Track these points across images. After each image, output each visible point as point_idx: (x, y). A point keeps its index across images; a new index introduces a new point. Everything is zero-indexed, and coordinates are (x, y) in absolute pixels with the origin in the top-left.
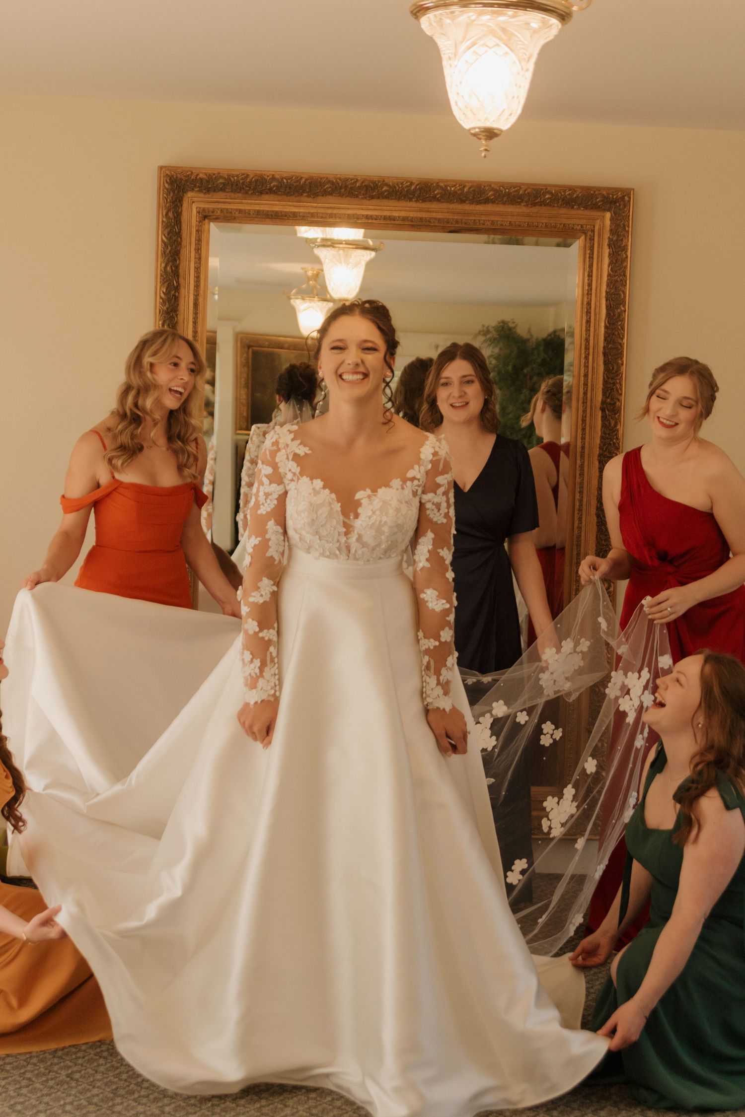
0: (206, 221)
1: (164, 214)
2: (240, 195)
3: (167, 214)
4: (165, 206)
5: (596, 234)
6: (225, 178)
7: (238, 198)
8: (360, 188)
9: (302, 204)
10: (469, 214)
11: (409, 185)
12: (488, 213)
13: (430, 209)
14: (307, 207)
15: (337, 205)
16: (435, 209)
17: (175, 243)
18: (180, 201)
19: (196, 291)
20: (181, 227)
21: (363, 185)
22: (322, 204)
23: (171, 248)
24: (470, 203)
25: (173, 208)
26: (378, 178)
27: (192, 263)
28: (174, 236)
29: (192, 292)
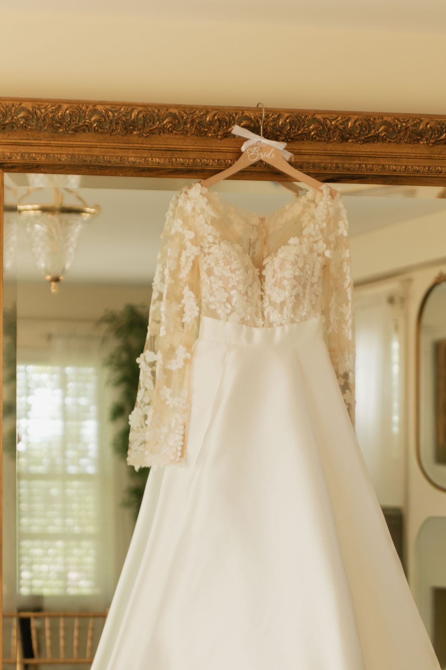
8: (211, 123)
9: (132, 145)
10: (352, 156)
11: (276, 118)
12: (377, 155)
13: (302, 151)
14: (137, 149)
15: (178, 147)
16: (308, 151)
21: (216, 118)
22: (158, 146)
24: (353, 142)
26: (235, 109)
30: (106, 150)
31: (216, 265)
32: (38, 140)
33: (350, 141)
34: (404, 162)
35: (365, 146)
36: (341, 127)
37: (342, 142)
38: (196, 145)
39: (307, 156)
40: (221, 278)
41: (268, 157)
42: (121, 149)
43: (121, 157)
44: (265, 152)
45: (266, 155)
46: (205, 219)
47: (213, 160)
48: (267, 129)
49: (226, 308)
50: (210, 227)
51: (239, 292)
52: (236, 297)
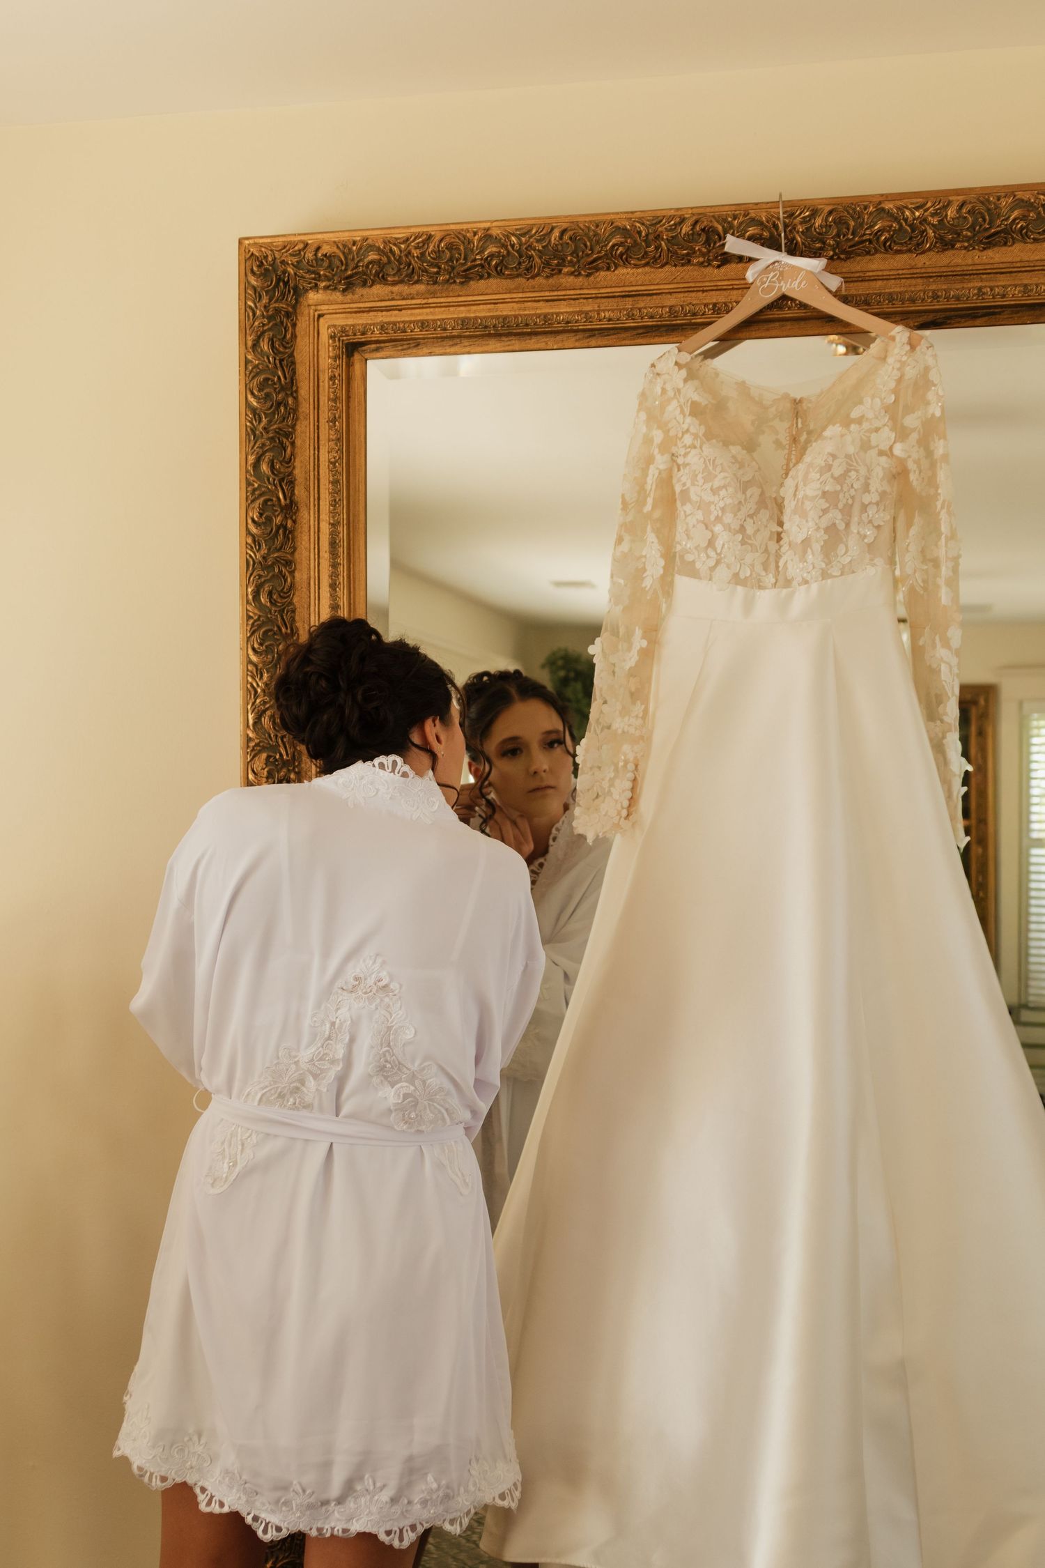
0: (357, 355)
1: (250, 343)
2: (421, 288)
3: (255, 345)
4: (252, 326)
6: (379, 251)
7: (419, 295)
8: (692, 237)
9: (563, 293)
10: (966, 275)
11: (808, 216)
12: (1014, 268)
13: (868, 274)
14: (574, 299)
15: (643, 288)
16: (880, 273)
17: (282, 409)
18: (288, 315)
19: (333, 513)
20: (294, 373)
21: (698, 228)
22: (609, 290)
23: (270, 422)
24: (966, 248)
25: (269, 330)
26: (733, 208)
27: (322, 451)
28: (277, 394)
29: (325, 516)
30: (522, 305)
31: (693, 484)
32: (406, 299)
33: (959, 245)
35: (990, 253)
36: (934, 221)
37: (944, 250)
38: (675, 281)
39: (880, 282)
40: (702, 505)
41: (793, 288)
42: (547, 301)
43: (545, 316)
44: (790, 280)
45: (790, 285)
46: (681, 406)
47: (706, 305)
48: (794, 238)
49: (708, 557)
50: (689, 420)
51: (727, 528)
52: (723, 537)
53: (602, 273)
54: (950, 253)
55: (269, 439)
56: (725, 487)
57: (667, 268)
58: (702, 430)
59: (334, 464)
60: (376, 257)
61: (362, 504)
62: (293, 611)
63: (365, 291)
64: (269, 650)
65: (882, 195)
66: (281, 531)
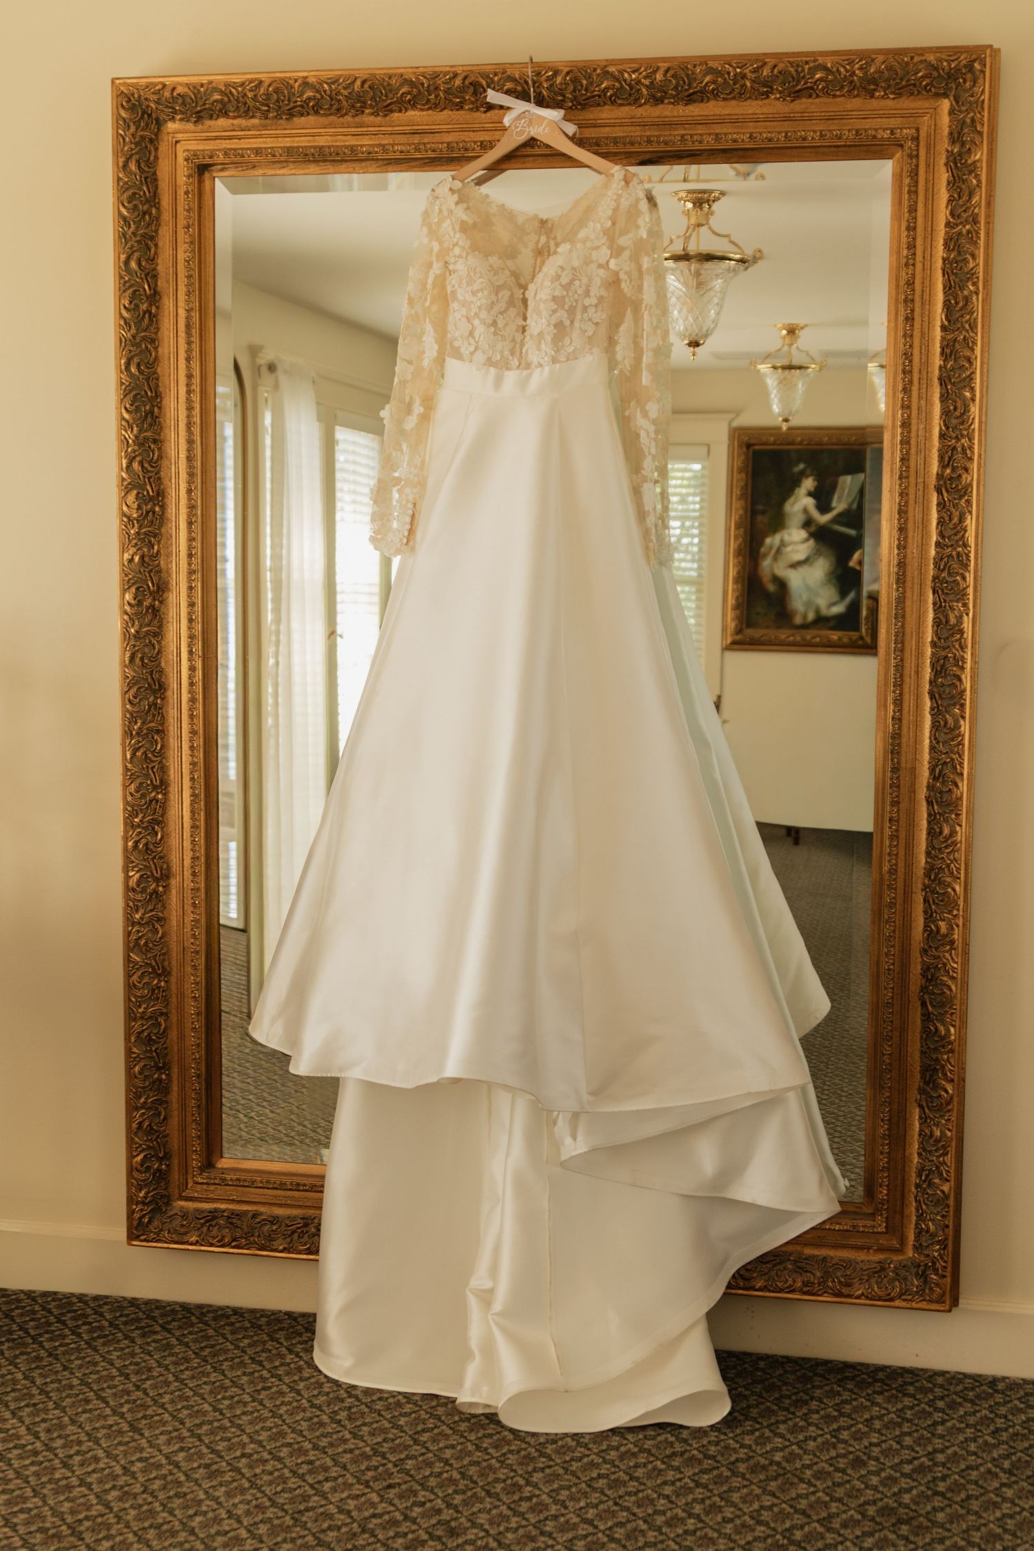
0: (207, 175)
1: (121, 164)
2: (255, 121)
3: (125, 166)
4: (122, 150)
5: (922, 144)
6: (221, 92)
7: (254, 127)
8: (462, 89)
9: (368, 129)
10: (672, 125)
11: (551, 75)
12: (709, 120)
14: (375, 134)
15: (426, 127)
16: (608, 121)
17: (147, 217)
18: (151, 141)
19: (188, 302)
20: (157, 187)
21: (467, 82)
22: (401, 128)
23: (137, 228)
24: (672, 103)
25: (136, 153)
26: (494, 67)
27: (179, 251)
28: (143, 205)
29: (181, 304)
30: (335, 138)
31: (460, 286)
33: (666, 101)
34: (751, 127)
35: (691, 107)
36: (647, 82)
37: (656, 105)
38: (452, 122)
39: (608, 129)
40: (464, 304)
41: (541, 132)
42: (355, 135)
43: (352, 147)
44: (537, 126)
45: (537, 130)
46: (453, 224)
47: (475, 142)
48: (541, 93)
49: (469, 344)
50: (458, 235)
51: (483, 322)
52: (480, 330)
53: (396, 115)
54: (661, 106)
55: (137, 241)
56: (481, 290)
57: (445, 112)
58: (468, 243)
59: (188, 262)
60: (219, 97)
61: (211, 294)
62: (157, 379)
63: (212, 123)
64: (137, 409)
65: (607, 60)
66: (147, 316)
